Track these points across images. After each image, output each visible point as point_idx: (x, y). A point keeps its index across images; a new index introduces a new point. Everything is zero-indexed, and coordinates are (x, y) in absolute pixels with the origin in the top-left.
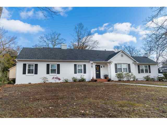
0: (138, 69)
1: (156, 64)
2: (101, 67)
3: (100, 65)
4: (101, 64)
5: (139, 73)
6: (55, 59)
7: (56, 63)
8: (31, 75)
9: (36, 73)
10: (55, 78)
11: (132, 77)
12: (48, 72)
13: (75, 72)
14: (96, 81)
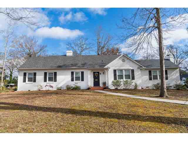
0: (148, 75)
2: (100, 74)
3: (99, 72)
5: (150, 80)
6: (52, 67)
7: (53, 71)
8: (31, 82)
9: (35, 81)
10: (48, 86)
11: (133, 85)
12: (45, 81)
13: (72, 80)
14: (89, 89)
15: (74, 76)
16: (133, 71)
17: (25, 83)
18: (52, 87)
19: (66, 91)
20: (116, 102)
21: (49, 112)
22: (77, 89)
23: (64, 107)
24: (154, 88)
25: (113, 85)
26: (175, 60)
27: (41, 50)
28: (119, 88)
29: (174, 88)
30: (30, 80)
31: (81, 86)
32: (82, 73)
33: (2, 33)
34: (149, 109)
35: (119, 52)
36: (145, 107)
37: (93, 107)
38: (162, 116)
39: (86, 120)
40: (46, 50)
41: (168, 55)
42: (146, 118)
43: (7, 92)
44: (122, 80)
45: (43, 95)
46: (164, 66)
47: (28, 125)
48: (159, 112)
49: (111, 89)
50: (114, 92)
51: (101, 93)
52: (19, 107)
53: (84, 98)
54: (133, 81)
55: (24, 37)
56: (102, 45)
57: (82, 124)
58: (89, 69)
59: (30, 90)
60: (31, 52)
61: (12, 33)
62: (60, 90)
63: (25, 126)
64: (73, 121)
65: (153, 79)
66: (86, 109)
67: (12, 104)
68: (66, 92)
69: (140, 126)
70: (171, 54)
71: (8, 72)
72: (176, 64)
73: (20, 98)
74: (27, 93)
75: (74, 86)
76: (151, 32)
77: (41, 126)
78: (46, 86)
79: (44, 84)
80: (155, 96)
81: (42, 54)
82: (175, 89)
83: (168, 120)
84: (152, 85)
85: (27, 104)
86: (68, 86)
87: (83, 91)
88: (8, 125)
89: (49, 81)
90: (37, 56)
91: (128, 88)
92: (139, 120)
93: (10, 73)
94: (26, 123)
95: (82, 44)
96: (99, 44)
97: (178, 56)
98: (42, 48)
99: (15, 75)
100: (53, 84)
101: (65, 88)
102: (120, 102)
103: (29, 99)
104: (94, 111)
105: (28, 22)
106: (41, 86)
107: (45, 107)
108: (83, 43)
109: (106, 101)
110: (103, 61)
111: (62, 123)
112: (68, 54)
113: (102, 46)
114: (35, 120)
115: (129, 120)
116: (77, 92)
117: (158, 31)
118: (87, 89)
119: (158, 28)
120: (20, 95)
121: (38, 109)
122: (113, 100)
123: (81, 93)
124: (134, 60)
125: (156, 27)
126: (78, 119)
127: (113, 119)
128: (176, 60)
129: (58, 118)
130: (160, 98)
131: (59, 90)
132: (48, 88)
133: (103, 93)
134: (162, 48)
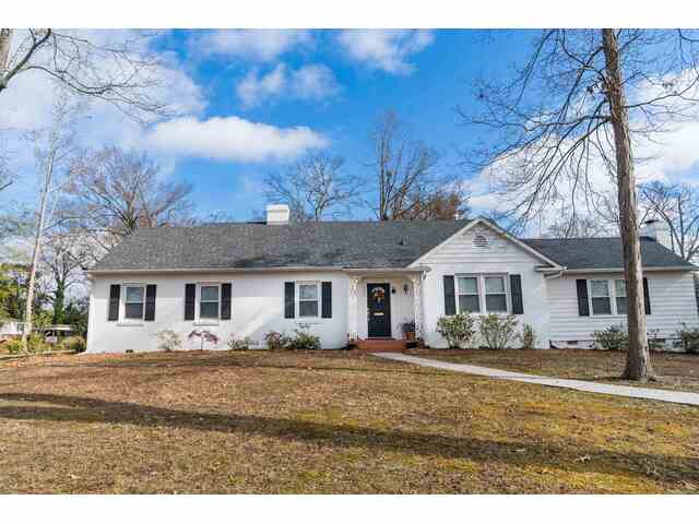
0: (576, 297)
1: (686, 271)
2: (394, 291)
3: (388, 285)
4: (394, 277)
5: (581, 314)
6: (214, 266)
7: (219, 281)
8: (137, 321)
9: (150, 316)
10: (199, 335)
11: (518, 336)
12: (189, 315)
13: (289, 313)
14: (351, 346)
15: (297, 299)
16: (516, 280)
17: (114, 323)
18: (215, 339)
19: (265, 353)
20: (462, 398)
21: (217, 430)
22: (305, 345)
23: (270, 414)
24: (600, 346)
25: (443, 335)
26: (675, 241)
27: (169, 202)
28: (464, 346)
29: (676, 345)
30: (133, 311)
31: (320, 335)
32: (327, 287)
33: (33, 140)
34: (590, 425)
35: (459, 208)
36: (574, 417)
37: (379, 414)
38: (642, 451)
39: (359, 464)
40: (189, 203)
41: (649, 222)
42: (583, 459)
43: (48, 355)
44: (474, 315)
45: (183, 368)
46: (639, 263)
47: (146, 479)
48: (629, 436)
49: (434, 350)
50: (448, 361)
51: (399, 361)
52: (103, 412)
53: (339, 382)
54: (518, 317)
55: (109, 153)
56: (398, 185)
57: (345, 479)
58: (351, 274)
59: (132, 351)
60: (133, 209)
61: (69, 141)
62: (245, 349)
63: (137, 481)
64: (312, 468)
65: (595, 313)
66: (353, 423)
67: (78, 401)
68: (266, 357)
69: (562, 488)
70: (659, 216)
71: (49, 283)
72: (679, 254)
73: (102, 379)
74: (124, 359)
75: (294, 336)
76: (587, 135)
77: (198, 484)
78: (190, 336)
79: (183, 327)
80: (606, 375)
81: (176, 217)
82: (677, 350)
83: (667, 467)
84: (591, 335)
85: (133, 401)
86: (273, 334)
87: (330, 353)
88: (73, 477)
89: (203, 315)
90: (153, 224)
91: (498, 345)
92: (556, 466)
93: (55, 285)
94: (142, 472)
95: (321, 180)
96: (386, 178)
97: (685, 225)
98: (175, 195)
99: (73, 294)
100: (218, 327)
101: (263, 345)
102: (478, 398)
103: (136, 384)
104: (385, 431)
105: (131, 102)
106: (175, 336)
107: (201, 411)
108: (326, 177)
109: (423, 392)
110: (402, 244)
111: (272, 472)
112: (272, 218)
113: (398, 187)
114: (172, 458)
115: (518, 466)
116: (311, 360)
117: (612, 131)
118: (343, 349)
119: (613, 123)
120: (100, 370)
121: (175, 419)
122: (448, 389)
123: (325, 362)
124: (521, 240)
125: (607, 120)
126: (329, 457)
127: (457, 462)
128: (680, 238)
129: (254, 455)
130: (626, 382)
131: (240, 350)
132: (198, 343)
133: (405, 363)
134: (632, 195)
